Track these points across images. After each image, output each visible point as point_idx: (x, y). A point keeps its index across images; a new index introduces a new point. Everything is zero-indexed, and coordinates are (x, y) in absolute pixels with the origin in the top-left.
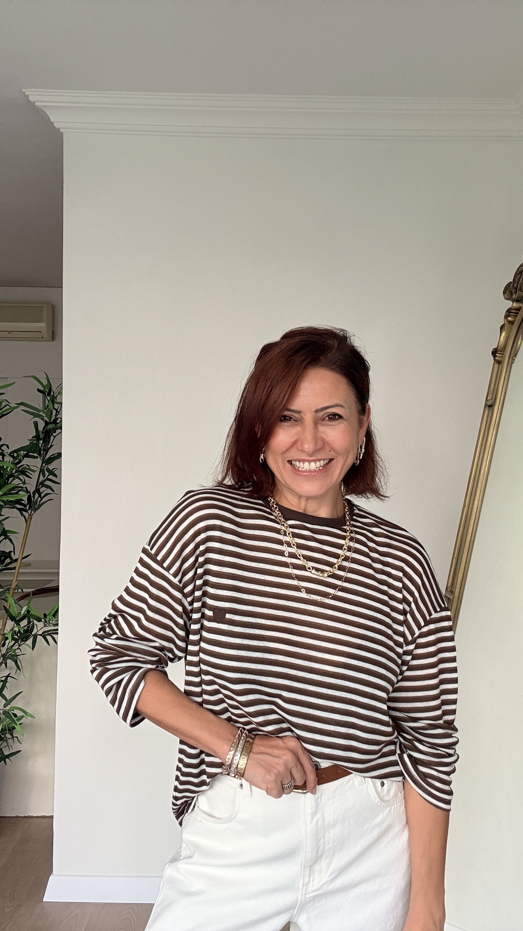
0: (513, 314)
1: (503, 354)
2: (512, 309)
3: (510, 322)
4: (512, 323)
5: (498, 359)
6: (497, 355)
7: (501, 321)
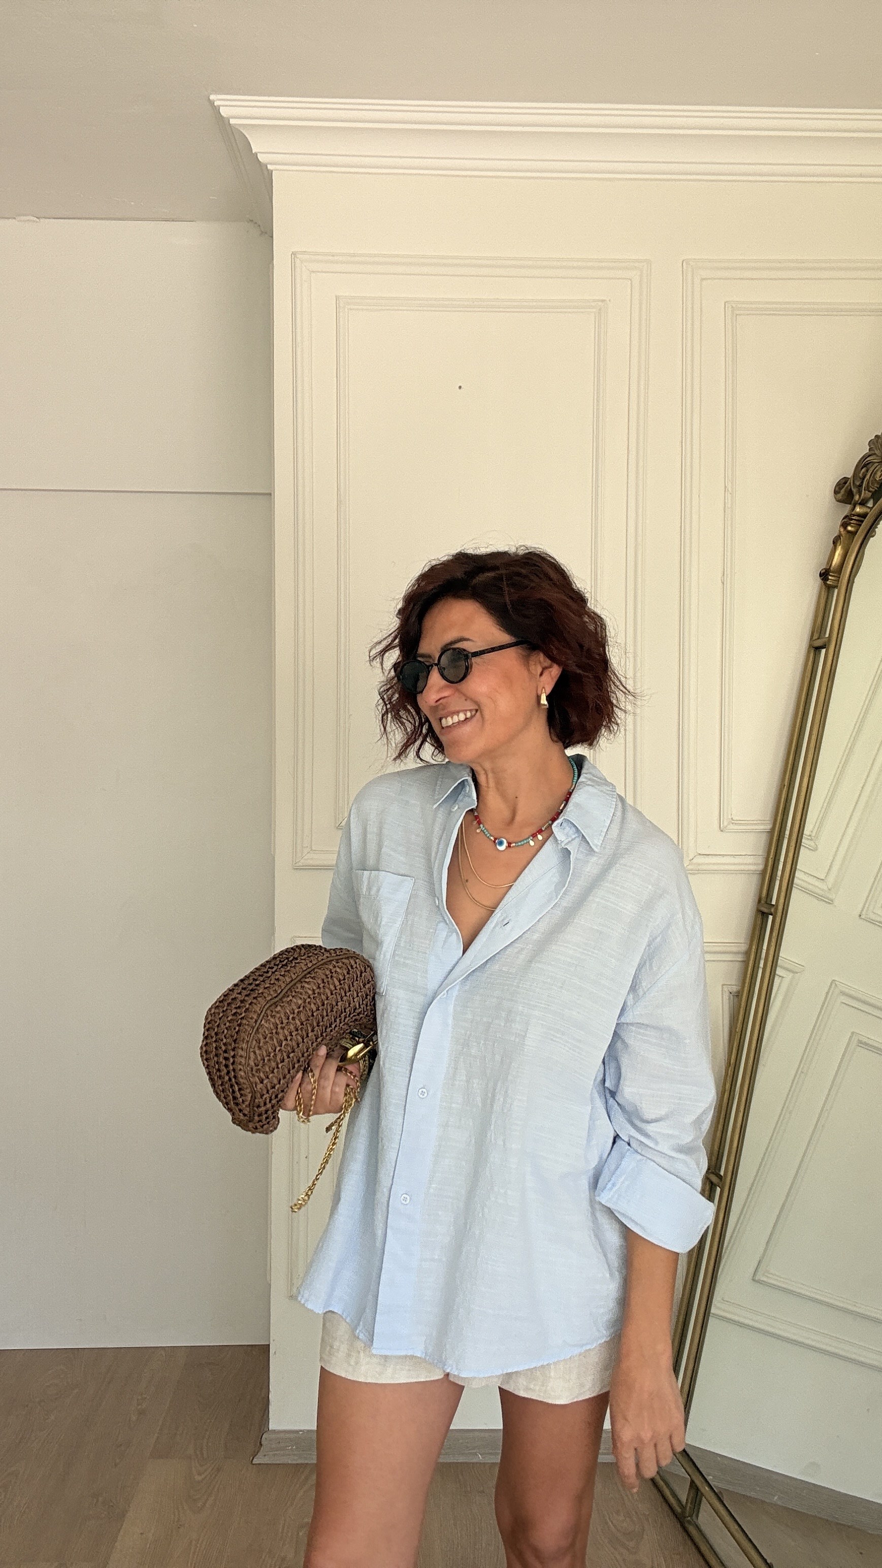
0: (855, 522)
1: (839, 578)
2: (854, 515)
3: (849, 532)
4: (853, 534)
5: (831, 583)
6: (830, 577)
7: (837, 529)
